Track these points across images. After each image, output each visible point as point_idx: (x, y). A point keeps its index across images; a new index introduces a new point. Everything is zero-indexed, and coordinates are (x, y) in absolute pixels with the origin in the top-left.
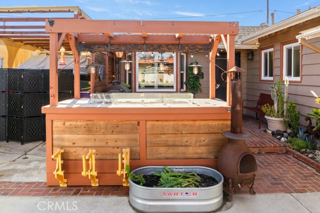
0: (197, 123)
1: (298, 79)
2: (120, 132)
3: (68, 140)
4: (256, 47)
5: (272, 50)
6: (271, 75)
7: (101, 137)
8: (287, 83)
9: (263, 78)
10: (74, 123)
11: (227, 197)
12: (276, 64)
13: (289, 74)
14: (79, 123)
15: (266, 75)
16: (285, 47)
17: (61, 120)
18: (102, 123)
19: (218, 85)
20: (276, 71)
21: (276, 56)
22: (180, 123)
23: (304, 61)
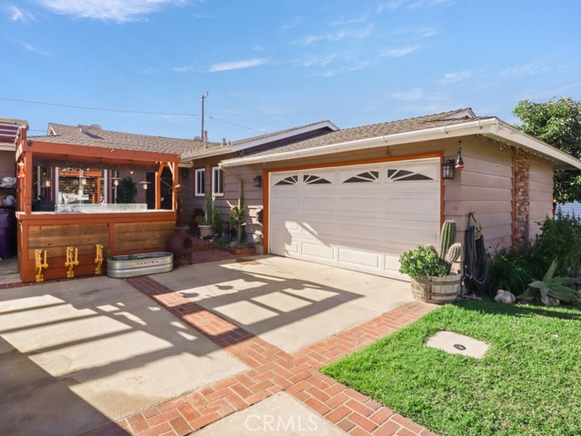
0: (153, 223)
1: (222, 195)
2: (92, 233)
3: (44, 242)
4: (190, 166)
5: (203, 170)
6: (203, 192)
7: (76, 237)
8: (213, 199)
9: (197, 194)
10: (49, 227)
11: (176, 265)
12: (207, 182)
13: (216, 191)
14: (55, 227)
15: (199, 192)
16: (214, 169)
17: (37, 225)
18: (76, 226)
19: (163, 199)
20: (207, 189)
21: (207, 176)
22: (141, 224)
23: (226, 181)
